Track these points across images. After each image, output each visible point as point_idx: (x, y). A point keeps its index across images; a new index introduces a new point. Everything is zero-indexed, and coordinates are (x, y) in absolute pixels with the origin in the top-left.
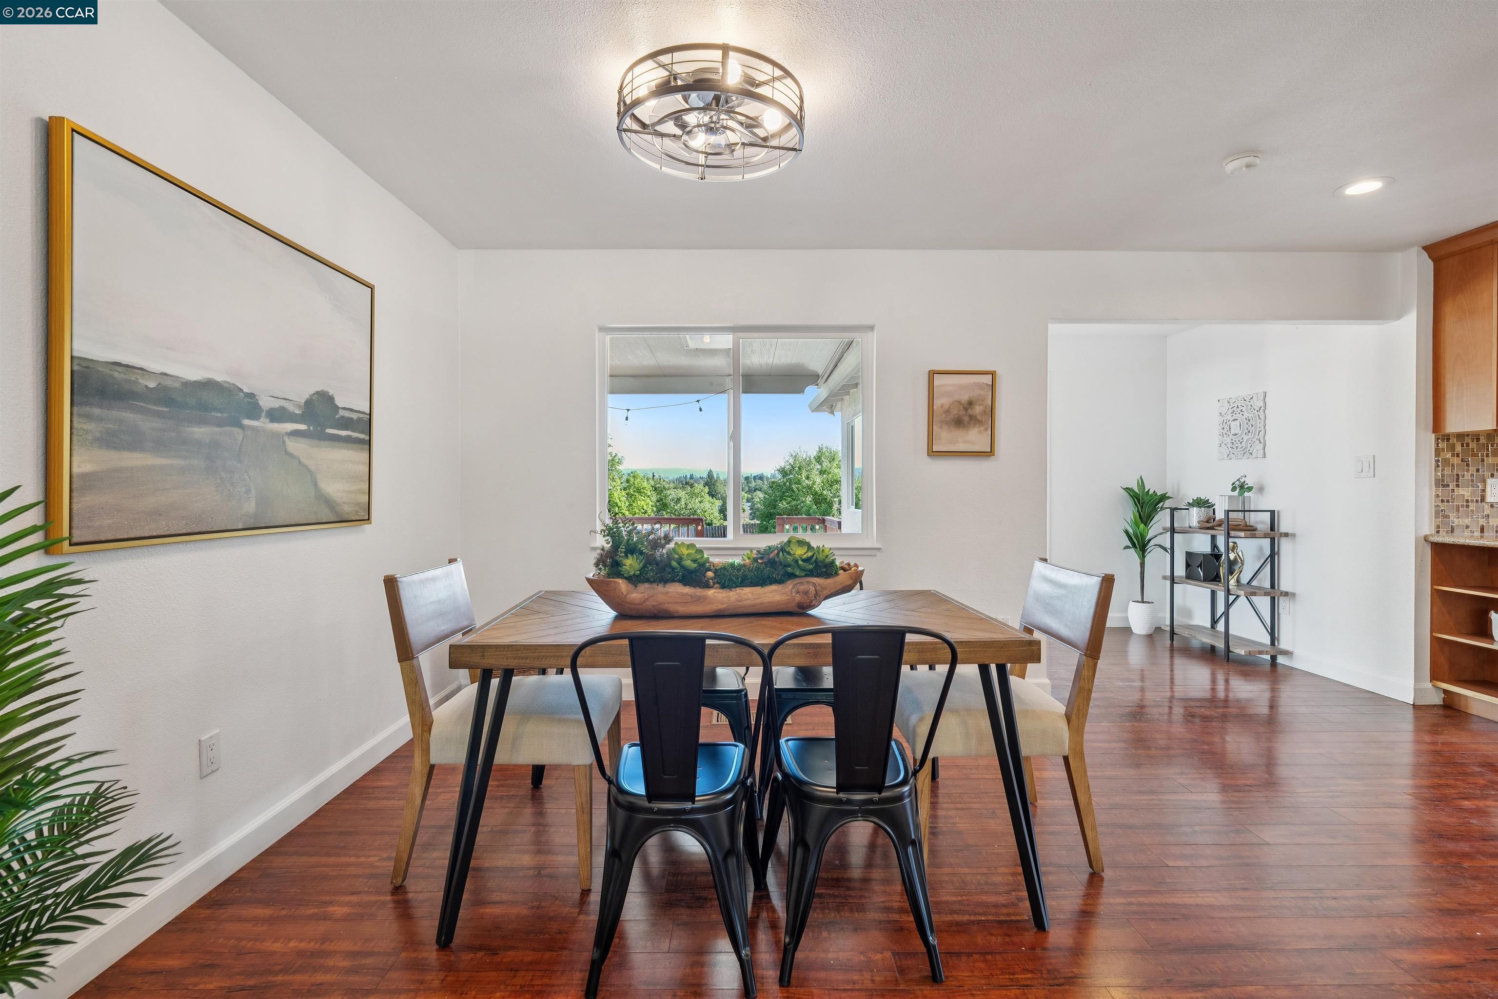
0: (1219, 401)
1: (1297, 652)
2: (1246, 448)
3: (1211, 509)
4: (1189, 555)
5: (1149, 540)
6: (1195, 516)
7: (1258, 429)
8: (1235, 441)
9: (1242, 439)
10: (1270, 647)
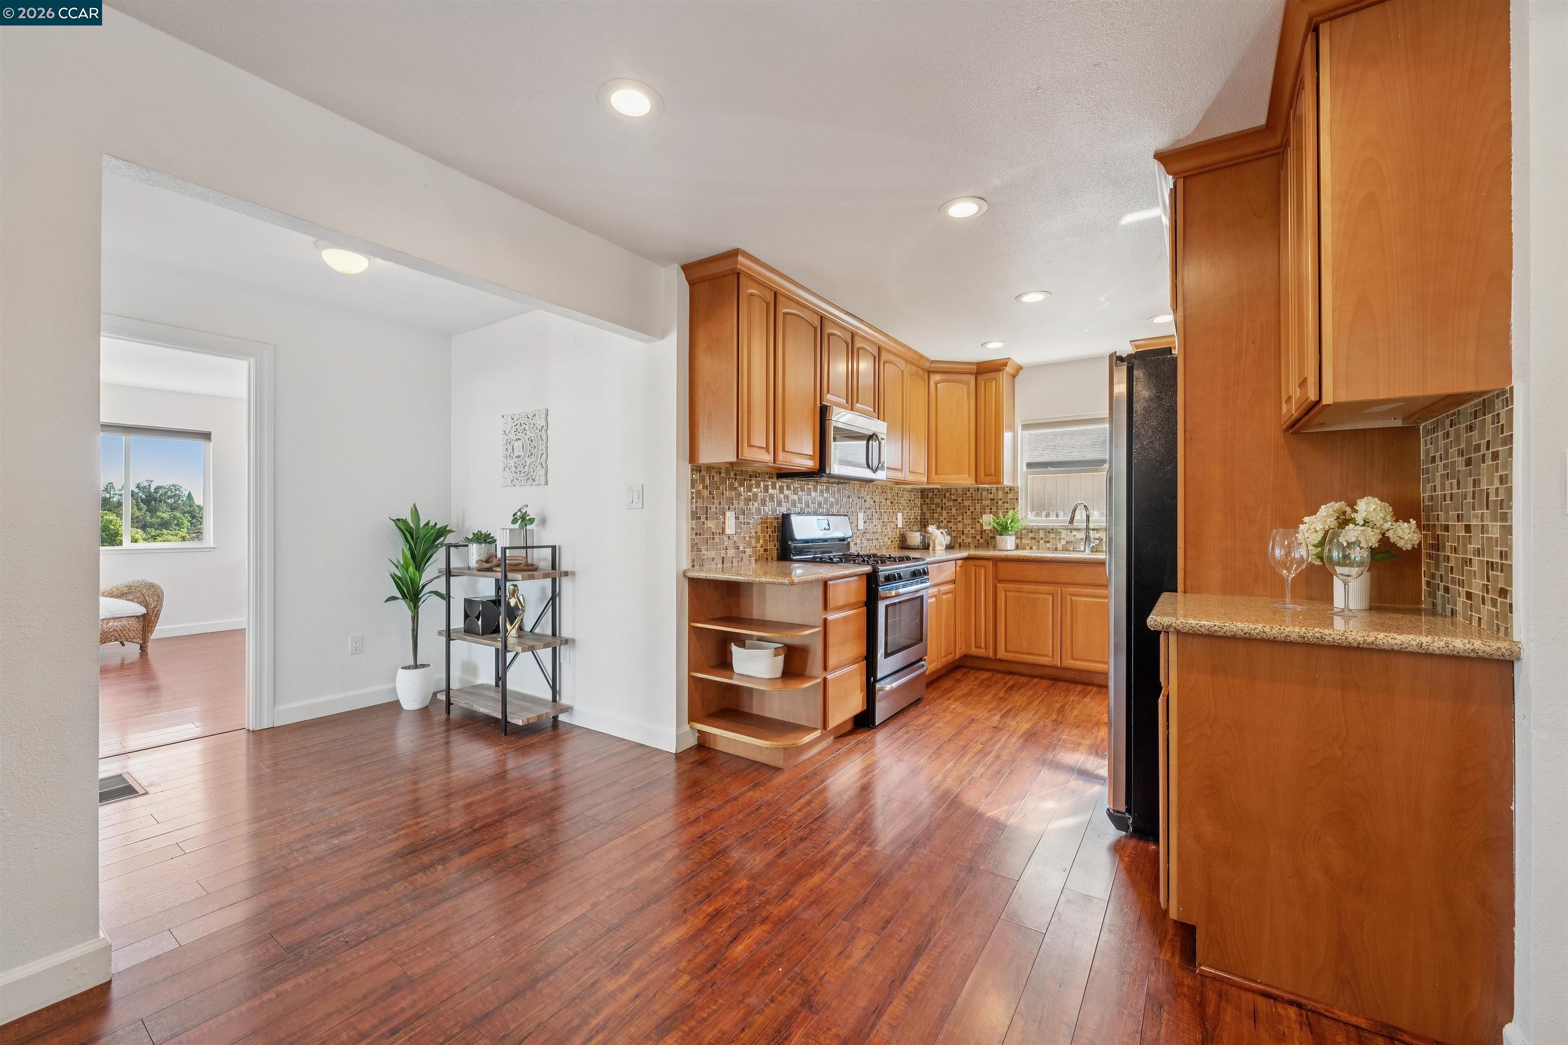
0: (503, 416)
1: (577, 707)
2: (529, 473)
3: (493, 545)
4: (469, 603)
5: (424, 587)
6: (475, 552)
7: (541, 452)
8: (519, 465)
9: (526, 462)
10: (551, 703)
